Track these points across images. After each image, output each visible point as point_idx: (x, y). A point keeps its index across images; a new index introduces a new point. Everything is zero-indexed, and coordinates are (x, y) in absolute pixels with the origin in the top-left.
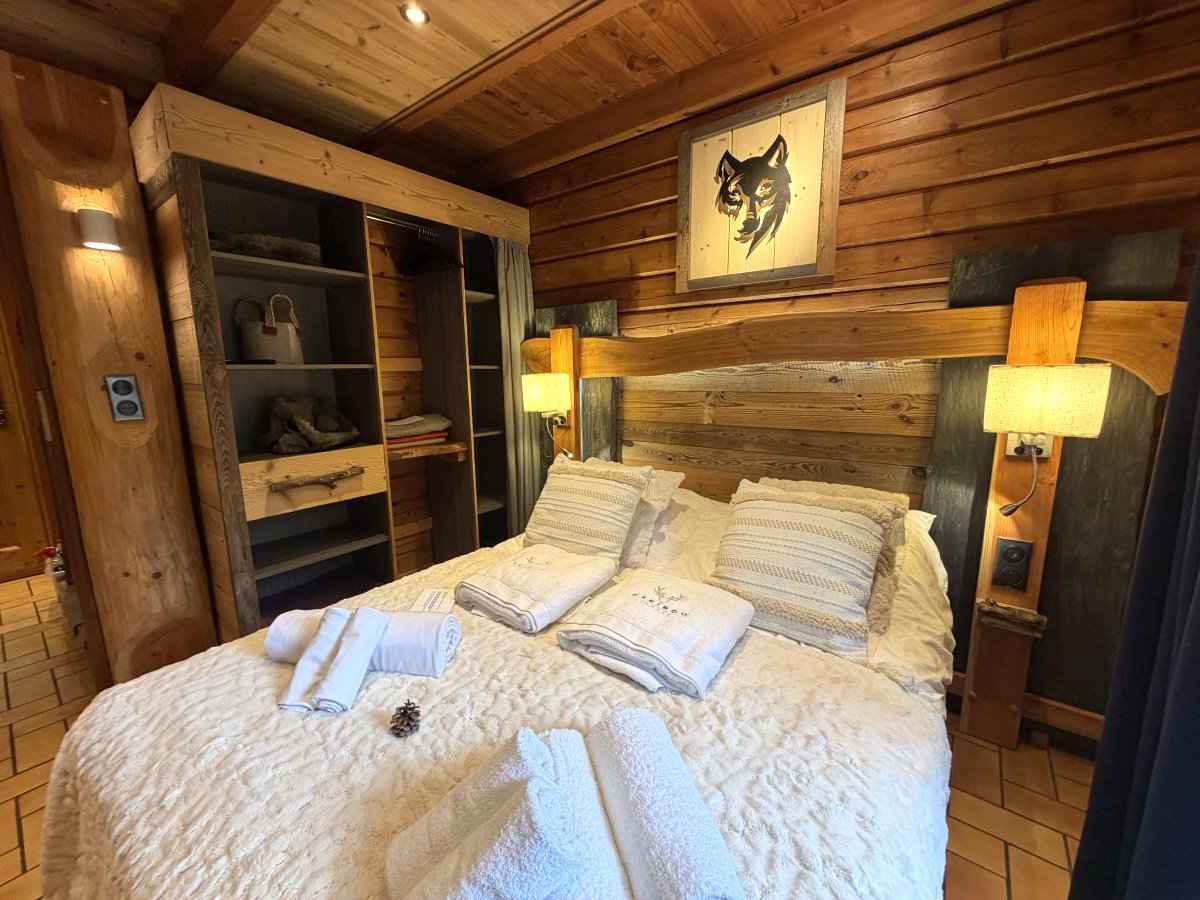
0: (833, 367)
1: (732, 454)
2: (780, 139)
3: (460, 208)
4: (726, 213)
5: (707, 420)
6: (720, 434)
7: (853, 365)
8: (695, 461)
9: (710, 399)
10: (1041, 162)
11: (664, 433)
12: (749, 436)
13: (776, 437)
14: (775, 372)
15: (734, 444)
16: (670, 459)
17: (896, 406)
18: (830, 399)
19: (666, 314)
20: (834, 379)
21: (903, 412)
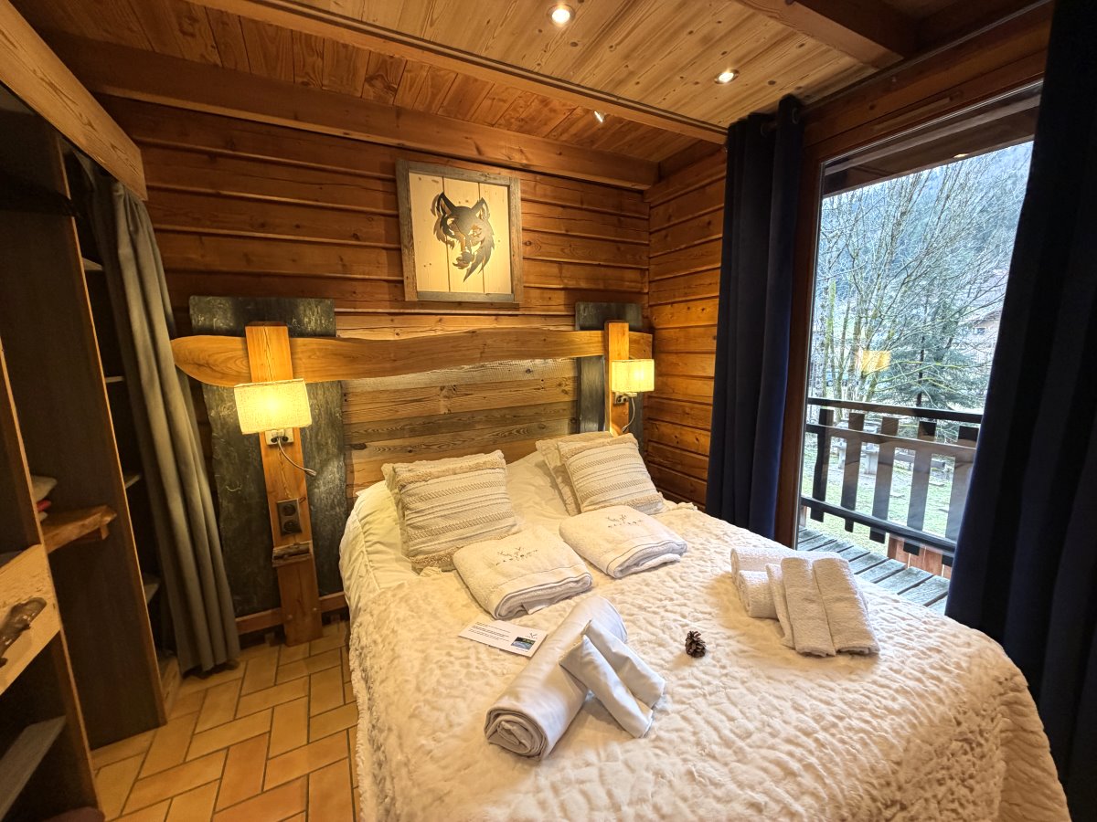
0: (527, 363)
1: (466, 434)
2: (482, 201)
3: (90, 124)
4: (443, 241)
5: (443, 411)
6: (455, 420)
7: (538, 361)
8: (435, 447)
9: (444, 392)
10: (597, 263)
11: (402, 429)
12: (478, 418)
13: (497, 415)
14: (492, 368)
15: (468, 426)
16: (410, 451)
17: (560, 385)
18: (527, 384)
19: (391, 317)
20: (528, 371)
21: (563, 388)
